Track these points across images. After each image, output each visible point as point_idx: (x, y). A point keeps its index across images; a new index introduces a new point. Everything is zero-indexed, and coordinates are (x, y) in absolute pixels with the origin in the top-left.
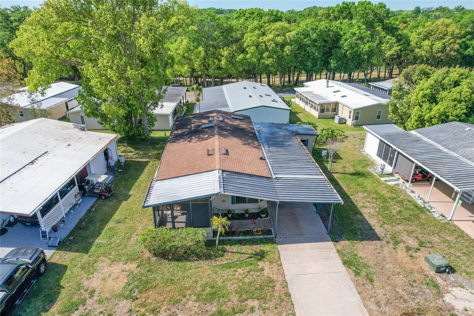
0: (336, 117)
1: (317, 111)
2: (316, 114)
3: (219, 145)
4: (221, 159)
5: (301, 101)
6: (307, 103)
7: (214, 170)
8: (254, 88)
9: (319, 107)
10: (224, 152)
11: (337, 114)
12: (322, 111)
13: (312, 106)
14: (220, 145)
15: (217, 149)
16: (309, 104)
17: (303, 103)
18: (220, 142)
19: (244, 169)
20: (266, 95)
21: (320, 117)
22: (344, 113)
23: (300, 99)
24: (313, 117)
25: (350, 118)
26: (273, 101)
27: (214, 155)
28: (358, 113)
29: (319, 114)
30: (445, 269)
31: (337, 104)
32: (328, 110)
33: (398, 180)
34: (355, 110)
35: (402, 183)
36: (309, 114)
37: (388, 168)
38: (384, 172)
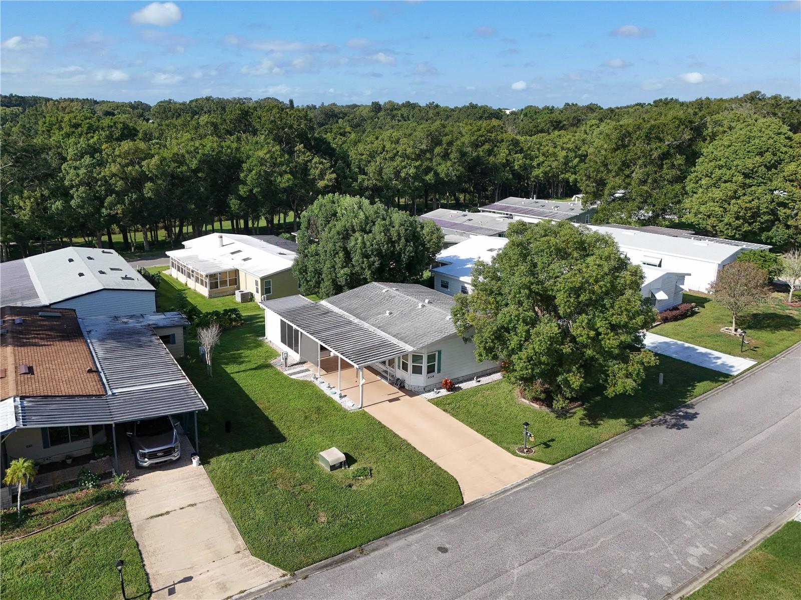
0: (237, 292)
1: (206, 286)
2: (204, 291)
3: (15, 361)
4: (19, 383)
5: (180, 273)
6: (189, 276)
7: (6, 399)
8: (89, 258)
9: (207, 281)
10: (23, 370)
11: (238, 288)
12: (213, 286)
13: (197, 280)
14: (17, 361)
15: (11, 369)
16: (193, 276)
17: (183, 275)
18: (17, 357)
19: (60, 390)
20: (112, 269)
21: (211, 297)
22: (249, 284)
23: (179, 270)
24: (203, 297)
25: (257, 292)
26: (123, 278)
27: (6, 378)
28: (268, 283)
29: (209, 292)
30: (341, 465)
31: (236, 272)
32: (224, 283)
33: (307, 370)
34: (262, 279)
35: (312, 373)
36: (195, 292)
37: (294, 357)
38: (289, 362)
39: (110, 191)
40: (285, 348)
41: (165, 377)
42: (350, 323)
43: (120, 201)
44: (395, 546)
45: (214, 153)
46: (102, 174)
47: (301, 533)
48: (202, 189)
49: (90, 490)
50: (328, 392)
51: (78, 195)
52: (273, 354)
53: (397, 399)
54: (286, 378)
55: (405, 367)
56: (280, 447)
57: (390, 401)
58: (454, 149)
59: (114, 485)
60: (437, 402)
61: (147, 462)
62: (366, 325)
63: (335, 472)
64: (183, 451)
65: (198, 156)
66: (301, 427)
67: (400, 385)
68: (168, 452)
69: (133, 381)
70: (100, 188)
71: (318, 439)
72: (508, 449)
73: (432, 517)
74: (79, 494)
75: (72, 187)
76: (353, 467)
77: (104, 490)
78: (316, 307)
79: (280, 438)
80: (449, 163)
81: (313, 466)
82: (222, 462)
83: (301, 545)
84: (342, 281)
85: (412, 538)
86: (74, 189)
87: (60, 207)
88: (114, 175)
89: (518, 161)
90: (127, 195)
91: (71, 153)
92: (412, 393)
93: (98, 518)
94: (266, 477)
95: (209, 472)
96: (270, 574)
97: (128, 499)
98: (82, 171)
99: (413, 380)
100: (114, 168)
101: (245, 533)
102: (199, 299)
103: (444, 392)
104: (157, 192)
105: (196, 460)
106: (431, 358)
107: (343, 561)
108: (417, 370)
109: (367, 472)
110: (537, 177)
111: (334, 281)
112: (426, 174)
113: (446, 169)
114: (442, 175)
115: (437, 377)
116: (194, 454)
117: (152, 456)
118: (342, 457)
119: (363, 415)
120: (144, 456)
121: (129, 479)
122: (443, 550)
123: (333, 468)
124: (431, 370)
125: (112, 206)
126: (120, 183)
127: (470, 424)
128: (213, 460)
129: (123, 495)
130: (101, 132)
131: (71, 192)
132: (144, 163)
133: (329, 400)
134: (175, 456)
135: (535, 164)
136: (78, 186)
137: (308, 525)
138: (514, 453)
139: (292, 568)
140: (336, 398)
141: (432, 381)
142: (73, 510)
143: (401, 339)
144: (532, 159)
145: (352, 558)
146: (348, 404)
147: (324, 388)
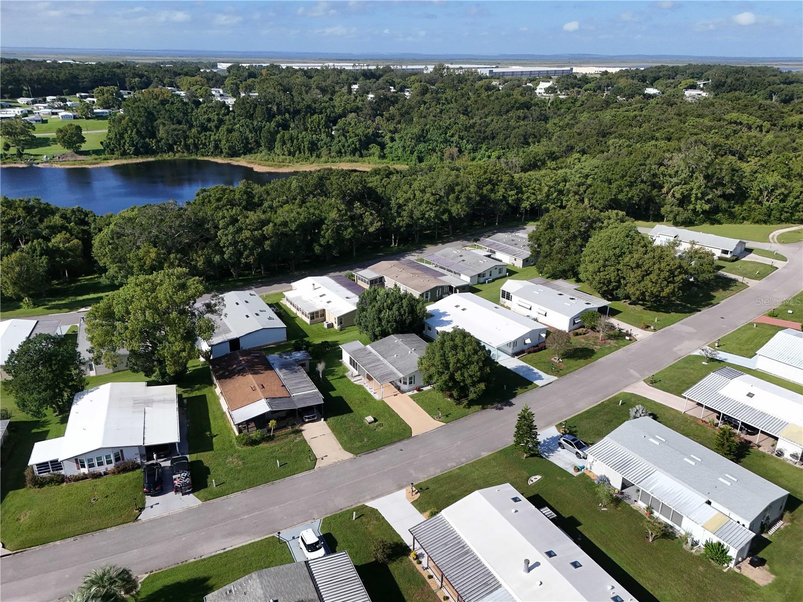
0: (324, 322)
1: (308, 318)
2: (308, 321)
3: (256, 382)
4: (262, 392)
6: (298, 310)
7: (261, 399)
8: (246, 302)
9: (309, 315)
10: (261, 386)
11: (325, 320)
12: (312, 318)
13: (303, 313)
15: (256, 386)
16: (300, 310)
17: (294, 308)
18: (255, 380)
19: (276, 395)
20: (261, 311)
21: (311, 324)
22: (331, 318)
23: (291, 304)
24: (307, 323)
25: (336, 324)
26: (268, 319)
27: (257, 390)
28: (341, 319)
29: (310, 321)
30: (372, 422)
31: (324, 310)
32: (317, 316)
33: (361, 379)
34: (338, 318)
35: (362, 381)
36: (302, 320)
37: (356, 373)
38: (353, 375)
39: (245, 247)
40: (351, 367)
41: (309, 388)
42: (379, 360)
43: (252, 254)
44: (387, 449)
45: (306, 221)
46: (241, 238)
47: (359, 444)
48: (298, 242)
49: (290, 429)
50: (369, 391)
51: (228, 252)
52: (346, 370)
53: (396, 395)
54: (352, 383)
55: (400, 381)
56: (351, 415)
57: (395, 395)
58: (463, 196)
59: (297, 428)
60: (412, 397)
61: (307, 420)
62: (385, 361)
63: (371, 425)
64: (318, 416)
65: (296, 223)
66: (359, 407)
67: (399, 388)
68: (313, 417)
69: (298, 390)
70: (240, 246)
71: (365, 412)
72: (432, 417)
73: (400, 440)
74: (286, 430)
75: (224, 247)
76: (377, 423)
77: (294, 429)
78: (365, 350)
79: (351, 411)
80: (459, 206)
81: (363, 422)
82: (331, 420)
83: (358, 448)
84: (377, 333)
85: (393, 446)
86: (226, 248)
87: (219, 260)
88: (247, 238)
89: (512, 195)
90: (256, 249)
91: (221, 224)
92: (403, 392)
93: (295, 438)
94: (347, 426)
95: (328, 424)
96: (348, 456)
97: (303, 432)
98: (230, 237)
99: (403, 387)
100: (247, 233)
101: (341, 444)
102: (305, 325)
103: (416, 392)
104: (272, 246)
105: (323, 419)
106: (410, 378)
107: (371, 452)
108: (405, 383)
109: (381, 425)
110: (525, 208)
111: (374, 333)
112: (443, 215)
113: (456, 209)
114: (454, 215)
115: (413, 386)
116: (322, 417)
117: (308, 418)
118: (373, 419)
119: (382, 402)
120: (306, 418)
121: (302, 425)
122: (401, 450)
123: (370, 423)
124: (410, 383)
125: (247, 257)
126: (251, 243)
127: (422, 407)
128: (328, 419)
129: (301, 431)
130: (237, 207)
131: (224, 250)
132: (265, 228)
133: (369, 395)
134: (316, 418)
135: (524, 197)
136: (228, 247)
137: (361, 442)
138: (434, 419)
139: (356, 455)
140: (372, 394)
141: (411, 387)
142: (287, 435)
143: (399, 370)
144: (523, 193)
145: (374, 452)
146: (377, 397)
147: (367, 388)
